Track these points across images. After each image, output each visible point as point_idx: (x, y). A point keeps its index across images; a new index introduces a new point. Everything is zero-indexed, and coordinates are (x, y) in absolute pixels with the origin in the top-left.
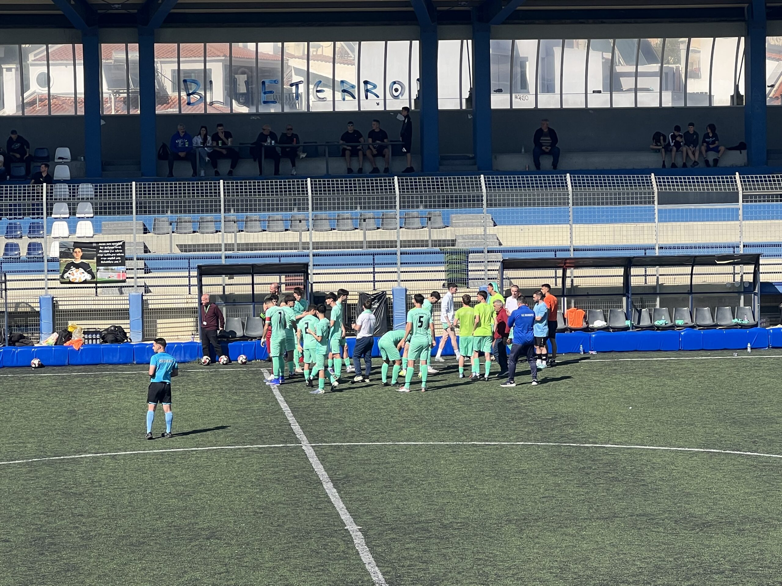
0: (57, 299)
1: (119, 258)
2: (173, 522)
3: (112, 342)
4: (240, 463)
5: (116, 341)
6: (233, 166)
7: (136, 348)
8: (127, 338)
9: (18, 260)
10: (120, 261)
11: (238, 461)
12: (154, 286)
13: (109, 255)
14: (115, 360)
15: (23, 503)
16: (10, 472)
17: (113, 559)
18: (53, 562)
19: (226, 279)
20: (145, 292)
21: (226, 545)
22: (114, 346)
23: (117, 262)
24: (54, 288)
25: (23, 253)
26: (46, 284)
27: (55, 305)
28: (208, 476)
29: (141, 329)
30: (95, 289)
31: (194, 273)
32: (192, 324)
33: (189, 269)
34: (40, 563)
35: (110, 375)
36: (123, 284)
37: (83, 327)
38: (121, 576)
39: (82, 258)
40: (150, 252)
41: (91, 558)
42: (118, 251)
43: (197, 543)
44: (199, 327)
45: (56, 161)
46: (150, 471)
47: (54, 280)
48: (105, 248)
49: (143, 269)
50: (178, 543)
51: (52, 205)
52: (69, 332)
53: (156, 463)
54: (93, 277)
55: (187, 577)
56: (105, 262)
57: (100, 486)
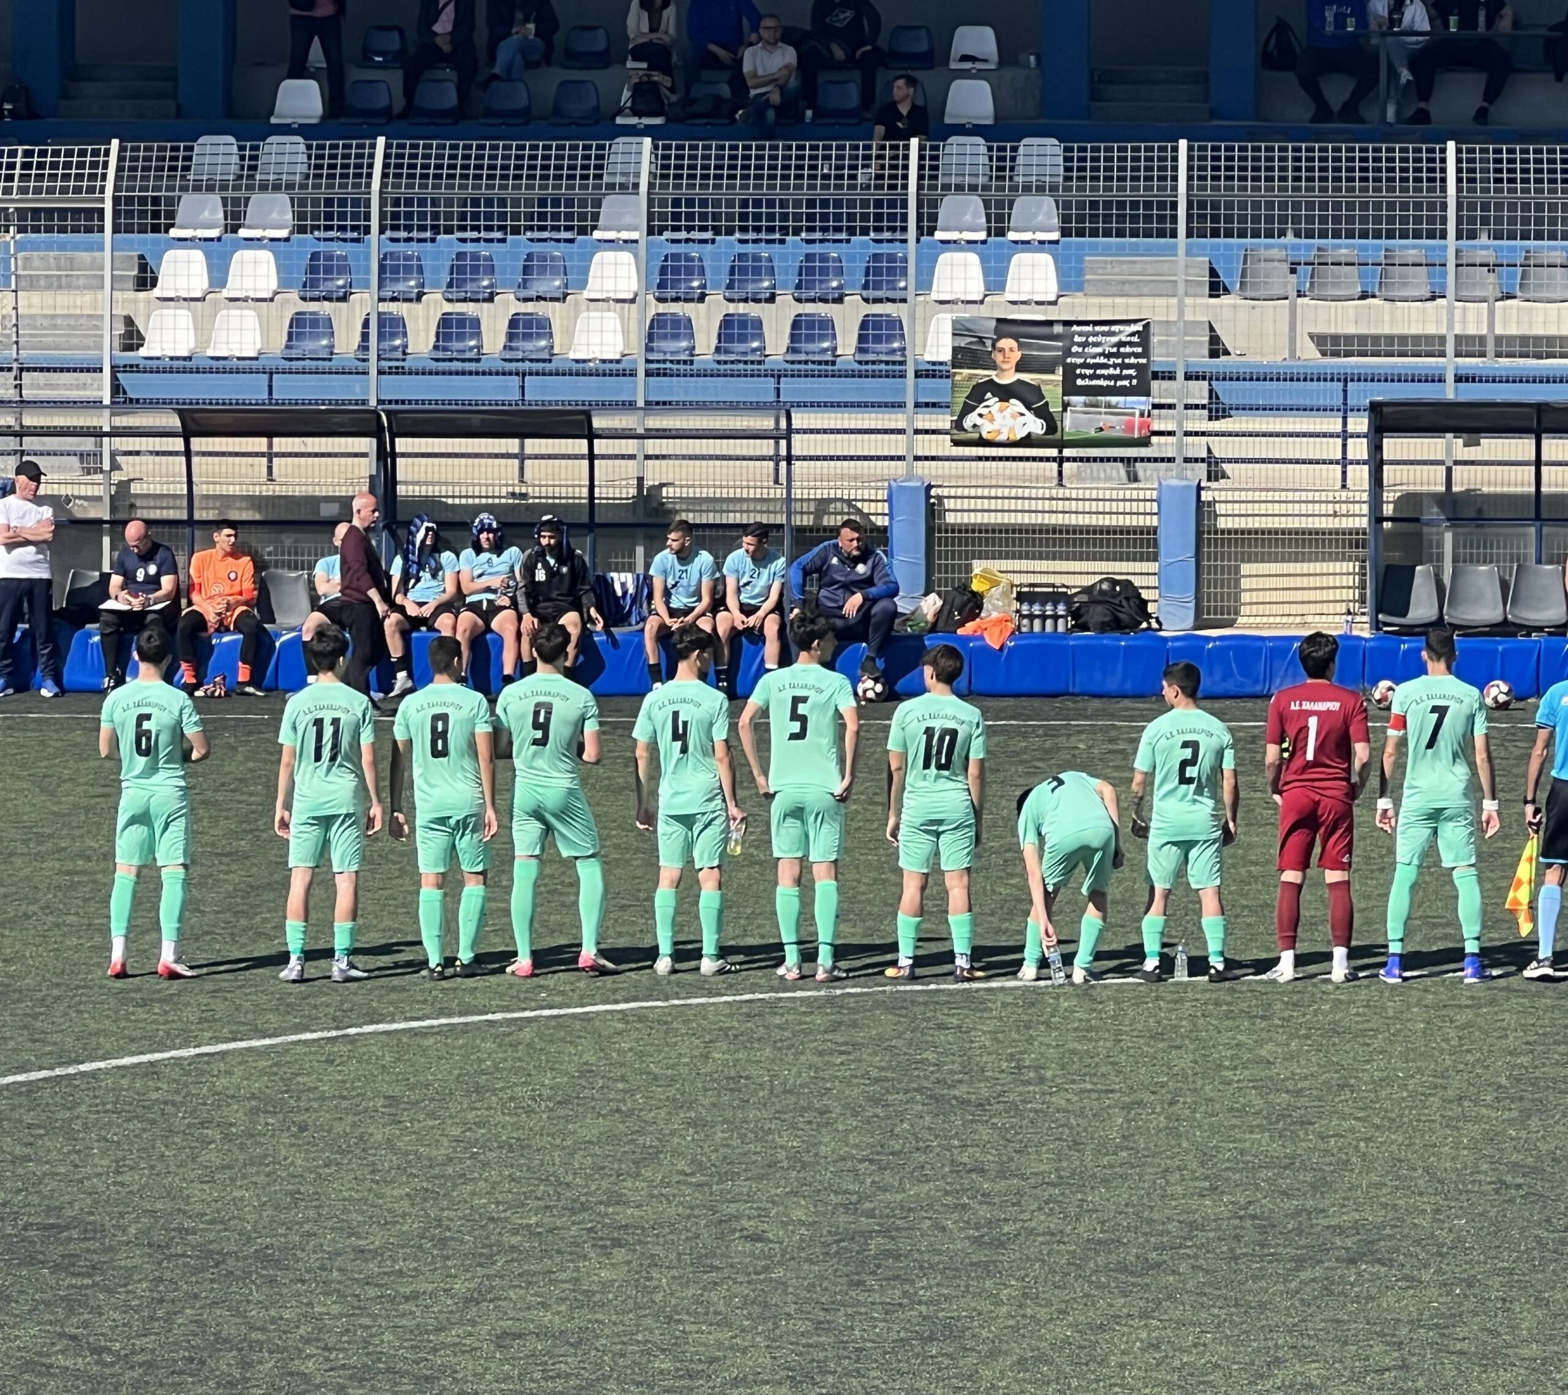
0: (939, 491)
1: (1132, 372)
2: (1250, 1203)
3: (1103, 628)
4: (1468, 1025)
5: (1116, 625)
6: (1492, 94)
7: (1174, 649)
8: (1148, 616)
9: (828, 369)
10: (1134, 382)
11: (1462, 1018)
12: (1236, 461)
13: (1102, 360)
14: (1112, 684)
15: (810, 1122)
16: (779, 1027)
17: (1065, 1312)
18: (889, 1309)
19: (1457, 447)
20: (1209, 479)
21: (1404, 1284)
22: (1109, 640)
23: (1126, 383)
24: (933, 458)
25: (847, 344)
26: (910, 446)
27: (933, 511)
28: (1368, 1062)
29: (1192, 593)
30: (1055, 465)
31: (1360, 423)
32: (1349, 581)
33: (1345, 411)
34: (850, 1311)
35: (1093, 730)
36: (1143, 452)
37: (1017, 579)
38: (1087, 1364)
39: (1020, 367)
40: (1227, 353)
41: (999, 1303)
42: (1128, 349)
43: (1318, 1272)
44: (1368, 591)
45: (954, 65)
46: (1193, 1041)
47: (934, 432)
48: (1091, 339)
49: (1204, 407)
50: (1260, 1269)
51: (934, 204)
52: (974, 594)
53: (1211, 1016)
54: (1052, 426)
55: (1280, 1376)
56: (1087, 382)
57: (1042, 1080)
